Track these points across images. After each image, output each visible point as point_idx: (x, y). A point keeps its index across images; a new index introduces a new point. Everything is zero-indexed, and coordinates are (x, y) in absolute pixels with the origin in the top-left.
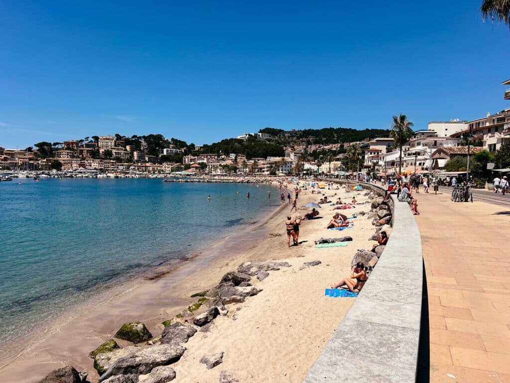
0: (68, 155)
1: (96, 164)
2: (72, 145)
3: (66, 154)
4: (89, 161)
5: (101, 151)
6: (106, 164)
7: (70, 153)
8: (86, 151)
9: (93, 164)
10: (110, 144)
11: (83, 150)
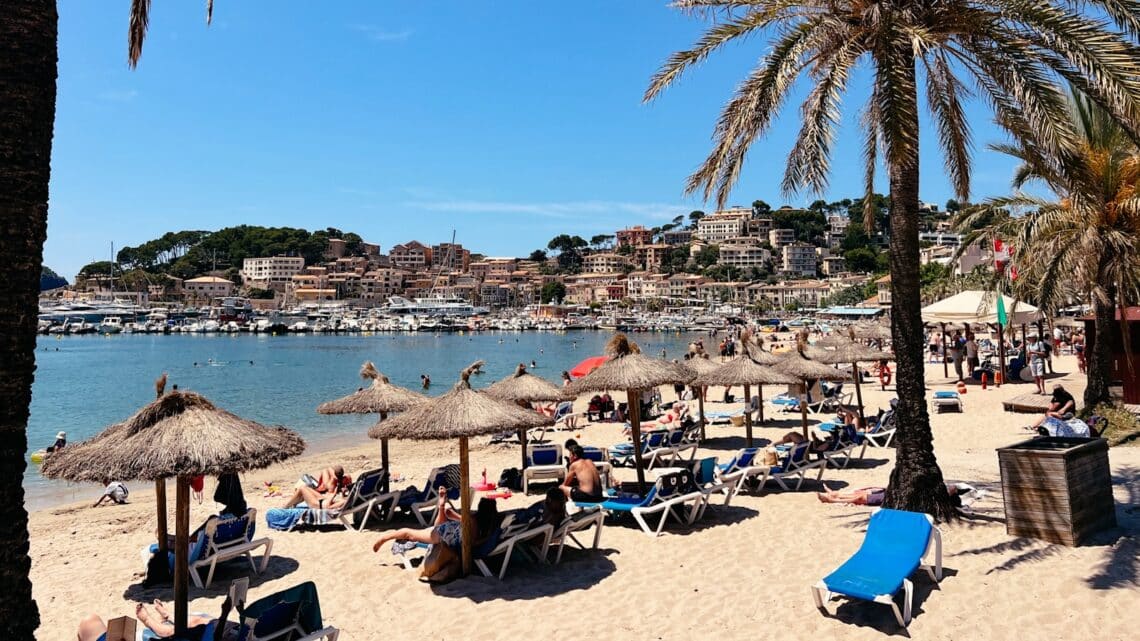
0: (608, 264)
1: (651, 288)
2: (634, 240)
3: (604, 262)
4: (636, 280)
5: (695, 248)
6: (675, 287)
7: (615, 260)
8: (652, 253)
9: (644, 288)
10: (727, 229)
11: (646, 250)
